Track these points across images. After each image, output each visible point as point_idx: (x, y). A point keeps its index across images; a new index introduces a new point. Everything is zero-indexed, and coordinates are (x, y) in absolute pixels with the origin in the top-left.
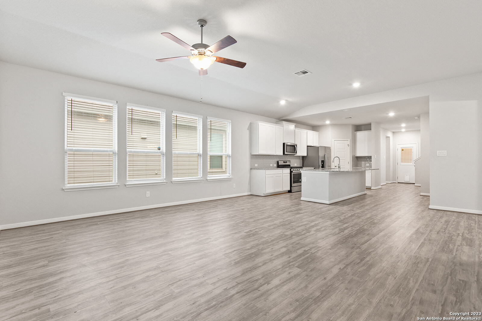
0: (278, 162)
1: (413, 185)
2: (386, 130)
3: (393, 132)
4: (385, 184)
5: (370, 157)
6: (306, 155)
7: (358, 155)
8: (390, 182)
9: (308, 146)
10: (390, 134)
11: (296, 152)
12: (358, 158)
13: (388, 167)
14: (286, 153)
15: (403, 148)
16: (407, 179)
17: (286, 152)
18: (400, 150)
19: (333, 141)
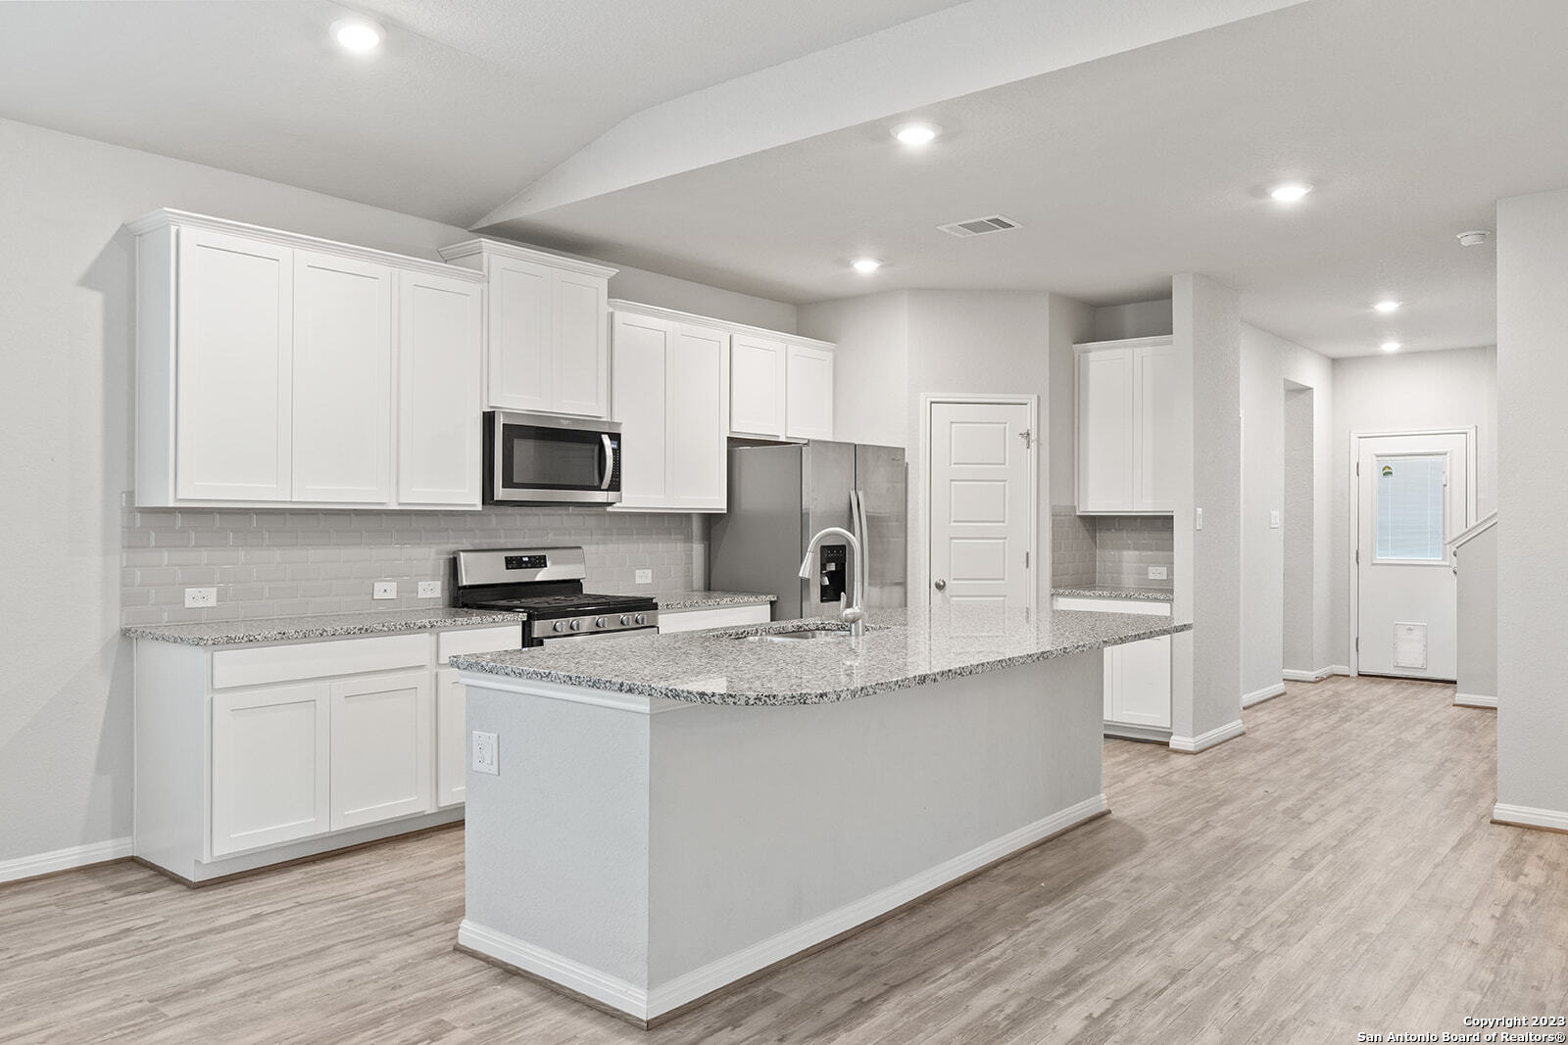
0: (454, 565)
1: (1449, 692)
2: (1284, 341)
3: (1335, 363)
4: (1280, 687)
5: (1160, 525)
6: (718, 503)
7: (1097, 502)
8: (1311, 675)
9: (733, 442)
10: (1310, 373)
11: (615, 485)
12: (1096, 524)
13: (1296, 578)
14: (500, 493)
15: (1389, 462)
16: (1410, 657)
17: (508, 483)
18: (1371, 470)
19: (924, 406)
